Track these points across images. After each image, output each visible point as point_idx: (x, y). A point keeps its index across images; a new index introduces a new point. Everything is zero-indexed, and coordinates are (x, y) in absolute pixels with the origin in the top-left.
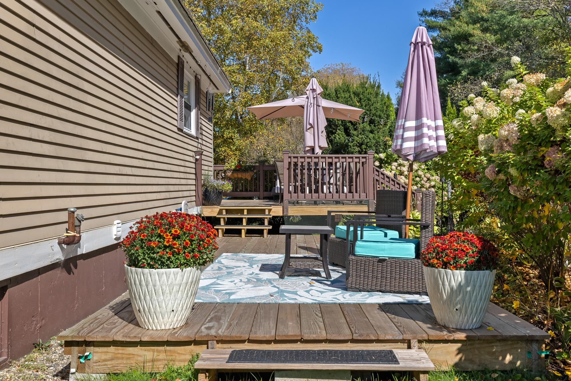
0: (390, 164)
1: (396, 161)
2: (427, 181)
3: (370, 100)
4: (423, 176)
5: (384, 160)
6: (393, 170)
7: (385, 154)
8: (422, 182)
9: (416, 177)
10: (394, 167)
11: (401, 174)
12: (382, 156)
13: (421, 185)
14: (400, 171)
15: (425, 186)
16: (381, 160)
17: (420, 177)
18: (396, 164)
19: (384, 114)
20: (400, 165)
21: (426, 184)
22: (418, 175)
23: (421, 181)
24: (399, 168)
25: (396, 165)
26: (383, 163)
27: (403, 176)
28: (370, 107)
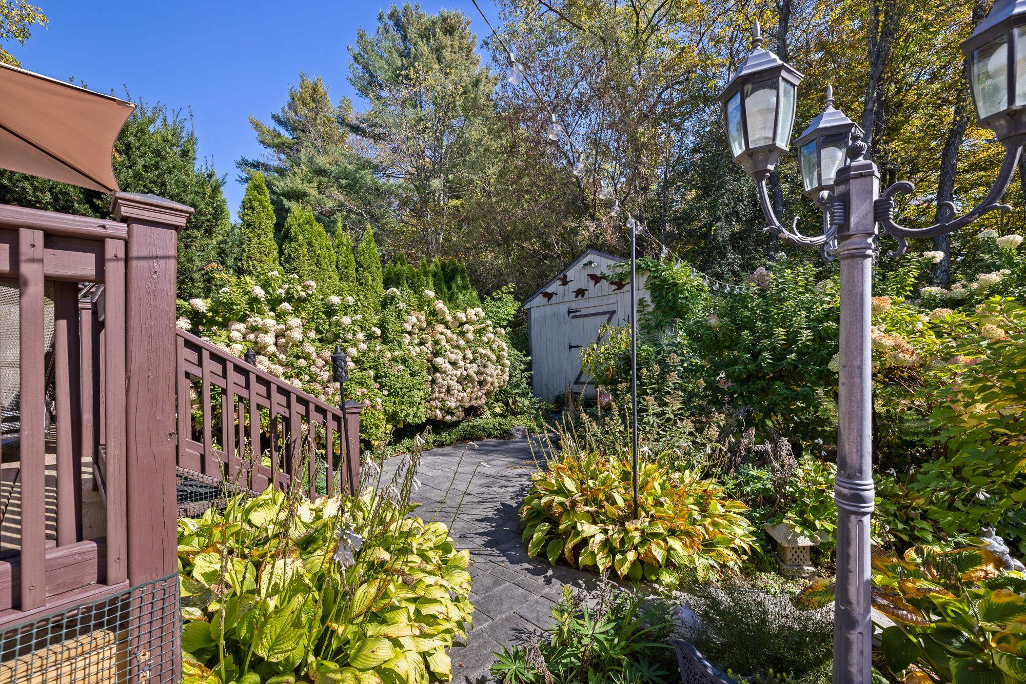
0: (225, 325)
1: (243, 319)
2: (324, 366)
3: (163, 158)
4: (314, 355)
5: (204, 315)
6: (235, 342)
7: (209, 300)
8: (313, 369)
9: (298, 357)
10: (236, 335)
11: (259, 349)
12: (201, 304)
13: (309, 375)
14: (256, 343)
15: (319, 378)
16: (196, 317)
17: (307, 357)
18: (242, 326)
19: (207, 204)
20: (254, 329)
21: (322, 373)
22: (303, 353)
23: (309, 367)
24: (252, 337)
25: (244, 330)
26: (203, 325)
27: (265, 355)
28: (162, 175)
